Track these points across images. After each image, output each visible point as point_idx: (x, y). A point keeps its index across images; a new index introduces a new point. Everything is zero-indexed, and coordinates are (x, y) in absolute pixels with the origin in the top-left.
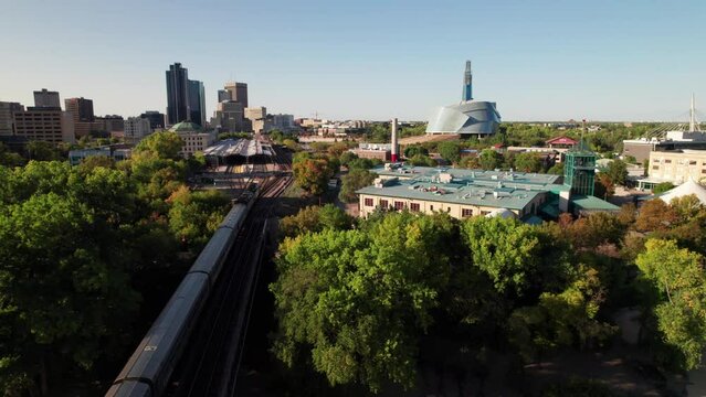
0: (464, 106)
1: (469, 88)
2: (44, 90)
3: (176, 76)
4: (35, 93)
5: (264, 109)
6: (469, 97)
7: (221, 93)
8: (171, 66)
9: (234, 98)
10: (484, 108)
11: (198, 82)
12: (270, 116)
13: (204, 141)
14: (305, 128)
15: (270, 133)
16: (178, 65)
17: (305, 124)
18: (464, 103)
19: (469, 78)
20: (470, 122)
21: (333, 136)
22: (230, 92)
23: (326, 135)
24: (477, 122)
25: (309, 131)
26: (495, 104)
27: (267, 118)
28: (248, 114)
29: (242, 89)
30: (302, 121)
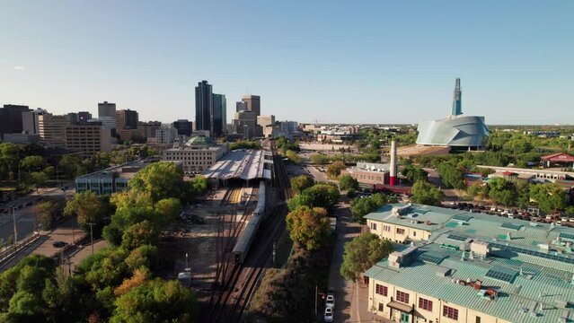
0: (454, 121)
1: (458, 104)
2: (106, 102)
3: (203, 91)
4: (99, 105)
5: (273, 117)
6: (458, 111)
7: (239, 105)
8: (200, 84)
9: (250, 109)
10: (474, 122)
11: (220, 96)
12: (278, 123)
13: (214, 156)
14: (307, 133)
15: (277, 139)
16: (205, 82)
17: (307, 129)
18: (454, 117)
19: (458, 94)
20: (460, 135)
21: (330, 142)
22: (246, 103)
23: (324, 142)
24: (467, 135)
25: (309, 137)
26: (483, 118)
27: (276, 125)
28: (260, 121)
29: (256, 101)
30: (304, 125)
